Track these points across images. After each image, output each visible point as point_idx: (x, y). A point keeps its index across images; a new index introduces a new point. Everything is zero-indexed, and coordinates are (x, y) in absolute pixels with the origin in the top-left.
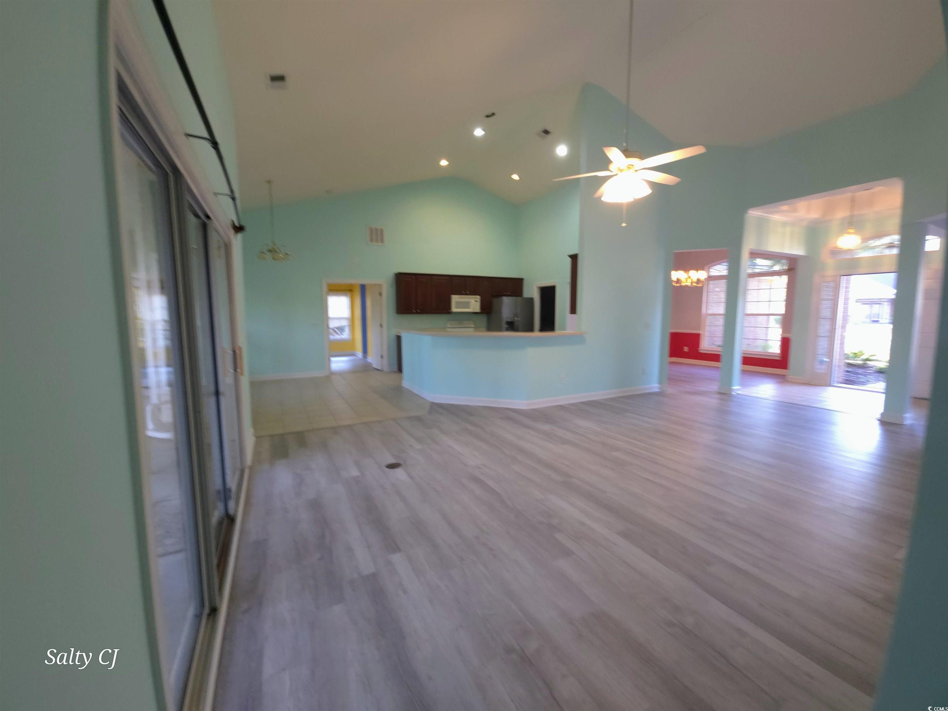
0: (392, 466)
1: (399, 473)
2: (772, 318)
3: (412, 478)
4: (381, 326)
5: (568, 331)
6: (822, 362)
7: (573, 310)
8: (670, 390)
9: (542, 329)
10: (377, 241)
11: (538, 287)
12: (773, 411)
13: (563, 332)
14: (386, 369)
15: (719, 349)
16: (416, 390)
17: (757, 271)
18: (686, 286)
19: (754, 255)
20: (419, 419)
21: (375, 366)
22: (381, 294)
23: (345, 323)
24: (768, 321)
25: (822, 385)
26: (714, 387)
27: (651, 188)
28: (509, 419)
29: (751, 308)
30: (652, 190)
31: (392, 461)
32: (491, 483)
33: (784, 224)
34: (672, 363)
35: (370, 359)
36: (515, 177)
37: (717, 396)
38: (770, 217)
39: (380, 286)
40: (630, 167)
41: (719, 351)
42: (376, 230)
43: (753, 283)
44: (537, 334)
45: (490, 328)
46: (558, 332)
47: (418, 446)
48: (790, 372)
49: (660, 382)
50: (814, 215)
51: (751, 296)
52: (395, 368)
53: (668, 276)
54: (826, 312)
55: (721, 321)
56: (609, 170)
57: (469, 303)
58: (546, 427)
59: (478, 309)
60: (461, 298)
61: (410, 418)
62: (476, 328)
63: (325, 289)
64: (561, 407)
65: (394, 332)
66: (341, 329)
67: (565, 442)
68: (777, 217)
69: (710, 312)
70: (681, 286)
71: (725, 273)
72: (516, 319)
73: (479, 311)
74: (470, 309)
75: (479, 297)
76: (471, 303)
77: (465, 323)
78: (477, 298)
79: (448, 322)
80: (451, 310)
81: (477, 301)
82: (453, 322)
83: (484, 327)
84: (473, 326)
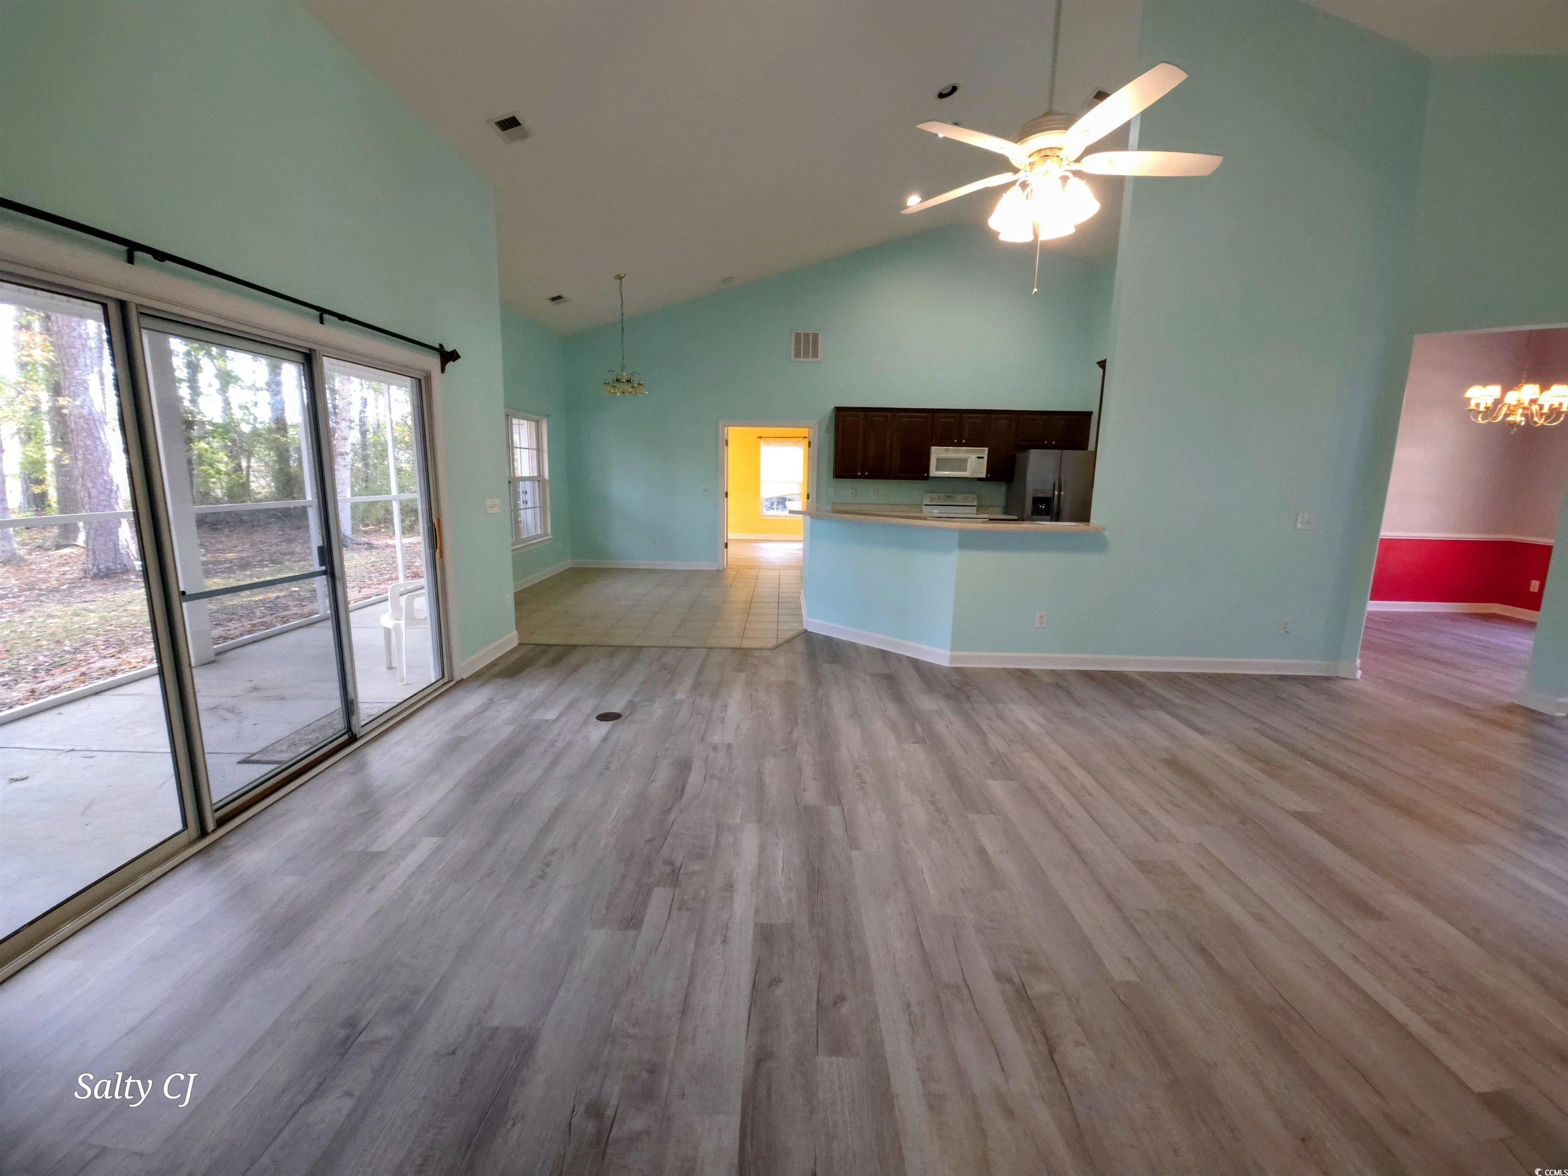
0: (605, 717)
10: (806, 354)
42: (807, 335)
57: (965, 459)
59: (982, 473)
60: (949, 451)
61: (735, 650)
70: (1504, 426)
72: (1056, 493)
73: (984, 476)
74: (966, 471)
75: (987, 449)
76: (969, 461)
77: (959, 497)
78: (983, 451)
79: (926, 494)
80: (928, 473)
81: (982, 458)
82: (935, 495)
83: (999, 506)
84: (975, 504)
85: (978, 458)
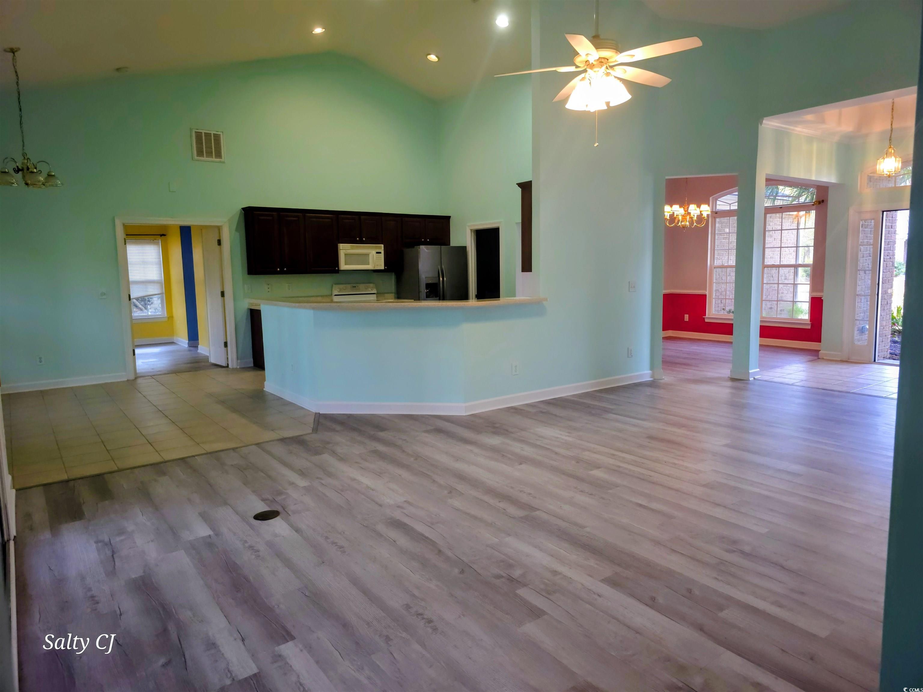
0: (262, 517)
1: (277, 524)
2: (800, 270)
3: (298, 530)
4: (223, 294)
5: (519, 298)
6: (862, 331)
7: (527, 266)
8: (667, 378)
9: (480, 296)
10: (209, 154)
11: (471, 230)
12: (801, 401)
13: (515, 298)
14: (233, 363)
15: (731, 316)
16: (288, 395)
17: (778, 203)
18: (684, 227)
19: (772, 182)
20: (299, 441)
21: (212, 360)
22: (219, 242)
23: (153, 290)
24: (796, 274)
25: (865, 362)
26: (726, 371)
27: (630, 92)
28: (439, 431)
29: (772, 258)
30: (631, 95)
31: (262, 508)
32: (420, 528)
33: (810, 139)
34: (666, 339)
35: (203, 349)
36: (433, 58)
37: (730, 384)
38: (793, 130)
39: (219, 229)
40: (602, 61)
41: (732, 320)
42: (208, 135)
43: (774, 221)
44: (473, 302)
45: (400, 295)
46: (503, 300)
47: (302, 483)
48: (824, 347)
49: (652, 368)
50: (847, 128)
51: (772, 240)
52: (250, 361)
53: (658, 212)
54: (865, 262)
55: (732, 276)
56: (574, 64)
57: (367, 255)
58: (495, 441)
59: (381, 266)
60: (352, 248)
61: (283, 440)
62: (380, 294)
63: (120, 233)
64: (515, 410)
65: (246, 304)
66: (145, 300)
67: (523, 460)
68: (800, 130)
69: (717, 263)
70: (676, 227)
71: (735, 207)
72: (441, 279)
73: (382, 267)
74: (369, 265)
75: (383, 245)
76: (370, 256)
77: (362, 286)
78: (380, 248)
79: (334, 286)
80: (338, 268)
81: (380, 253)
82: (341, 286)
83: (391, 293)
84: (375, 292)
85: (377, 253)
